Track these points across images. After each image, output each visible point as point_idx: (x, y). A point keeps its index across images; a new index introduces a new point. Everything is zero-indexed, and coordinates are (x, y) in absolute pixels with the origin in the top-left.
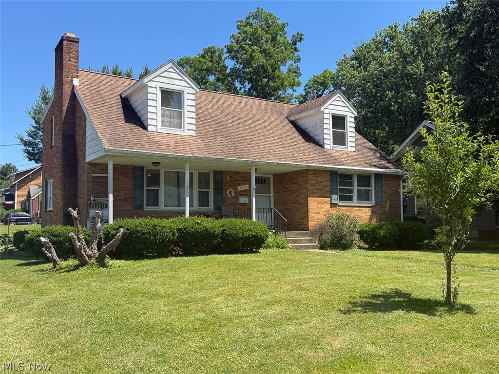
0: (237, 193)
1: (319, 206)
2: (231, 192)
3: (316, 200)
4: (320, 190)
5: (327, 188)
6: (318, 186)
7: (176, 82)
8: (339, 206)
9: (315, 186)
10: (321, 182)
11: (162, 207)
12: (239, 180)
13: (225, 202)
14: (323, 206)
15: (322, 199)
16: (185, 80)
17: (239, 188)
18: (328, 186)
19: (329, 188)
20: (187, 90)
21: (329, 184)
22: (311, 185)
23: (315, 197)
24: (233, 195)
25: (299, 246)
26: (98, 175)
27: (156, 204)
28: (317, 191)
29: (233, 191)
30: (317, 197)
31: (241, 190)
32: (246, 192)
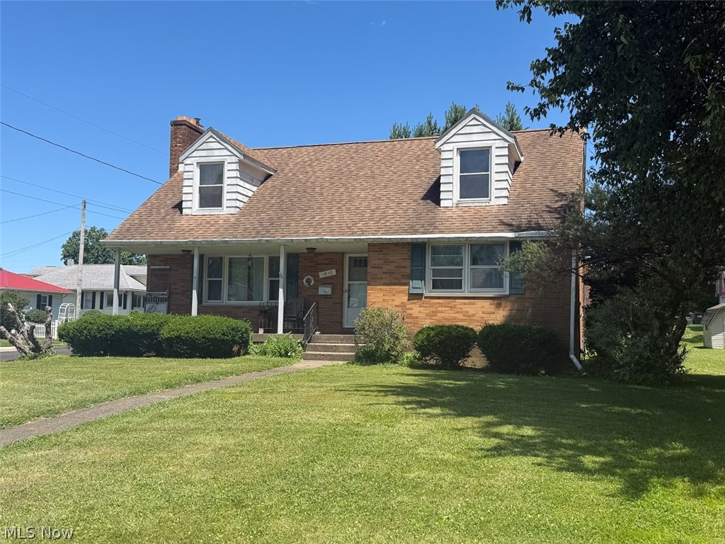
0: (318, 281)
1: (386, 298)
2: (308, 281)
3: (381, 289)
4: (390, 273)
5: (404, 270)
6: (386, 268)
7: (217, 153)
8: (426, 298)
9: (382, 268)
10: (393, 262)
11: (225, 301)
12: (322, 264)
13: (301, 293)
14: (393, 298)
15: (393, 287)
16: (226, 148)
17: (322, 275)
18: (405, 267)
19: (408, 270)
20: (229, 159)
21: (408, 263)
22: (373, 268)
23: (379, 285)
24: (312, 284)
25: (320, 354)
26: (156, 267)
27: (218, 297)
28: (385, 276)
29: (312, 278)
30: (384, 284)
31: (324, 276)
32: (332, 279)
